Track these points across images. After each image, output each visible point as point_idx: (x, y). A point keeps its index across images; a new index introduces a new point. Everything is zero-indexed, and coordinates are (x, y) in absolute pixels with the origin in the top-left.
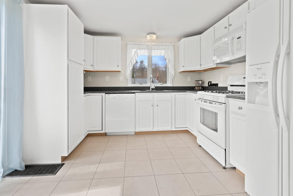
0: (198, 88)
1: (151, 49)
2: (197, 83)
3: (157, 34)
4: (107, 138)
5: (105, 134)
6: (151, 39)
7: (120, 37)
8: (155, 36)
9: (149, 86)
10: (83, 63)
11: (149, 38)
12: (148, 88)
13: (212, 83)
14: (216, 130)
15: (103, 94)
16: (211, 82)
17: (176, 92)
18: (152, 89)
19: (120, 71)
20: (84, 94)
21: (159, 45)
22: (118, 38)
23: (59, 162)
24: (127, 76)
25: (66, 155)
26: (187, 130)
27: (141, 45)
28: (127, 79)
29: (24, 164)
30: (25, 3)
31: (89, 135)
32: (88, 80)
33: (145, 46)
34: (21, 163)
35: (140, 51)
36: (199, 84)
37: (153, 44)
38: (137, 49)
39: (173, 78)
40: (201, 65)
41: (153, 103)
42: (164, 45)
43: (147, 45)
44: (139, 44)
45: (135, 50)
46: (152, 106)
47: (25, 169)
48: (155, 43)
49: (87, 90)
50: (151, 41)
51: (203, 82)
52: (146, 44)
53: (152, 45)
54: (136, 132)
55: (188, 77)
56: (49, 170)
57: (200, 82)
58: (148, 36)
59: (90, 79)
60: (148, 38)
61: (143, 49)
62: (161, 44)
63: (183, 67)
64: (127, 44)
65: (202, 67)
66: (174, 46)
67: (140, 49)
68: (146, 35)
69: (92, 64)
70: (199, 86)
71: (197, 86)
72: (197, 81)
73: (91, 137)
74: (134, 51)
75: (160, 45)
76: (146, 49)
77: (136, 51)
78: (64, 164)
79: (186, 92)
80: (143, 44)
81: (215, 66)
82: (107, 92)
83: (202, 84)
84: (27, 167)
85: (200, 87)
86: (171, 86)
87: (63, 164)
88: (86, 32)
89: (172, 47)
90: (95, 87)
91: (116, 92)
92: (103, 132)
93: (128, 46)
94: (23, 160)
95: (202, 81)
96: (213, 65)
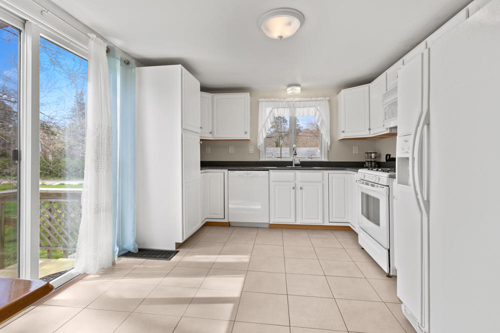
0: (370, 165)
1: (294, 108)
2: (368, 156)
3: (303, 85)
4: (231, 229)
5: (228, 225)
6: (293, 93)
7: (249, 93)
8: (299, 89)
9: (291, 160)
10: (199, 131)
11: (291, 92)
12: (290, 163)
13: (391, 157)
14: (378, 224)
15: (226, 171)
16: (390, 155)
17: (330, 170)
18: (296, 165)
19: (248, 140)
20: (201, 169)
21: (306, 101)
22: (246, 95)
23: (173, 248)
24: (259, 146)
25: (181, 241)
26: (349, 227)
27: (278, 101)
28: (259, 150)
29: (137, 247)
30: (138, 67)
31: (208, 225)
32: (207, 152)
33: (284, 103)
34: (134, 245)
35: (278, 111)
36: (371, 157)
37: (296, 99)
38: (273, 108)
39: (329, 149)
40: (370, 129)
41: (295, 184)
42: (314, 101)
43: (289, 102)
44: (276, 101)
45: (270, 109)
46: (294, 188)
47: (138, 251)
48: (299, 98)
49: (205, 165)
50: (294, 95)
51: (378, 155)
52: (286, 100)
53: (295, 101)
54: (270, 225)
55: (354, 147)
56: (163, 254)
57: (373, 155)
58: (289, 89)
59: (209, 150)
60: (288, 92)
61: (282, 108)
62: (310, 99)
63: (343, 132)
64: (258, 102)
65: (372, 132)
66: (329, 101)
67: (278, 108)
68: (286, 87)
69: (210, 130)
70: (371, 162)
71: (368, 161)
72: (368, 153)
73: (210, 227)
74: (268, 110)
75: (308, 101)
76: (286, 108)
77: (271, 111)
78: (179, 251)
79: (346, 170)
80: (282, 100)
81: (388, 132)
82: (231, 168)
83: (376, 157)
84: (140, 250)
85: (373, 163)
86: (326, 160)
87: (177, 252)
88: (204, 89)
89: (327, 103)
90: (215, 162)
91: (242, 168)
92: (226, 221)
93: (260, 103)
94: (136, 241)
95: (376, 153)
96: (385, 130)
